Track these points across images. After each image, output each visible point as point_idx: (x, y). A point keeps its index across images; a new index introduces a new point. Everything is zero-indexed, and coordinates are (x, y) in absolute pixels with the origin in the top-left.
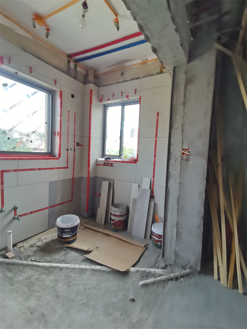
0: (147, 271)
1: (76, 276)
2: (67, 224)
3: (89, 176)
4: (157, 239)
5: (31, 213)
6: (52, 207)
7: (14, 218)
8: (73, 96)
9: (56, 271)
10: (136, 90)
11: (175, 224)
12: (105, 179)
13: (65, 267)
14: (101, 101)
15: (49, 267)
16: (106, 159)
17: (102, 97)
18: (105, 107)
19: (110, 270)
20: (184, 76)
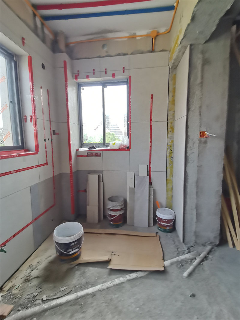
0: (179, 260)
1: (117, 296)
3: (71, 171)
4: (166, 224)
5: (14, 236)
6: (36, 219)
8: (43, 66)
9: (90, 300)
10: (124, 68)
13: (97, 291)
14: (76, 78)
15: (77, 299)
16: (90, 148)
17: (77, 72)
18: (79, 86)
19: (146, 273)
20: (200, 56)
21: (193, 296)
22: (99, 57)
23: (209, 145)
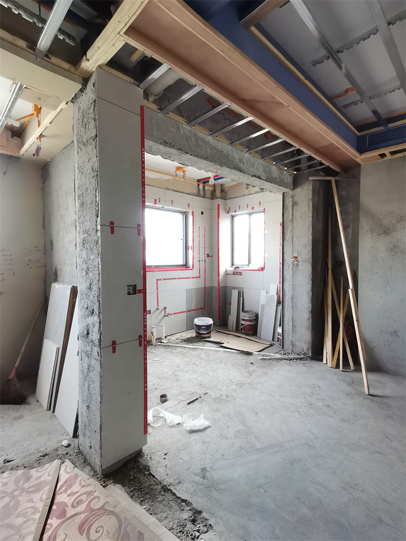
0: (268, 354)
2: (203, 323)
3: (219, 285)
5: (175, 314)
6: (188, 311)
7: (165, 316)
8: (202, 213)
9: (199, 349)
10: (260, 202)
11: (290, 319)
12: (234, 288)
13: (205, 349)
14: (228, 213)
15: (193, 348)
16: (235, 268)
17: (229, 209)
18: (233, 218)
20: (291, 200)
21: (252, 363)
22: (244, 196)
23: (300, 267)
